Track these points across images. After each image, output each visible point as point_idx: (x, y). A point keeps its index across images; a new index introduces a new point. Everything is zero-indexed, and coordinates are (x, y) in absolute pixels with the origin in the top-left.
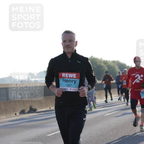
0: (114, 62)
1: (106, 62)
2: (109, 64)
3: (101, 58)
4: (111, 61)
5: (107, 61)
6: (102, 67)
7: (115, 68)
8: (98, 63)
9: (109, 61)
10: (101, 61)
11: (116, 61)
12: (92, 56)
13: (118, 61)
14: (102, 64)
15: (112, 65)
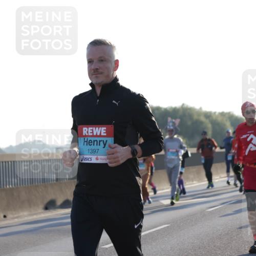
0: (222, 114)
1: (208, 115)
2: (214, 117)
3: (201, 108)
4: (217, 114)
5: (210, 113)
6: (202, 123)
7: (225, 125)
8: (195, 117)
9: (215, 113)
10: (199, 113)
11: (227, 113)
12: (183, 104)
13: (231, 113)
14: (203, 119)
15: (220, 119)
